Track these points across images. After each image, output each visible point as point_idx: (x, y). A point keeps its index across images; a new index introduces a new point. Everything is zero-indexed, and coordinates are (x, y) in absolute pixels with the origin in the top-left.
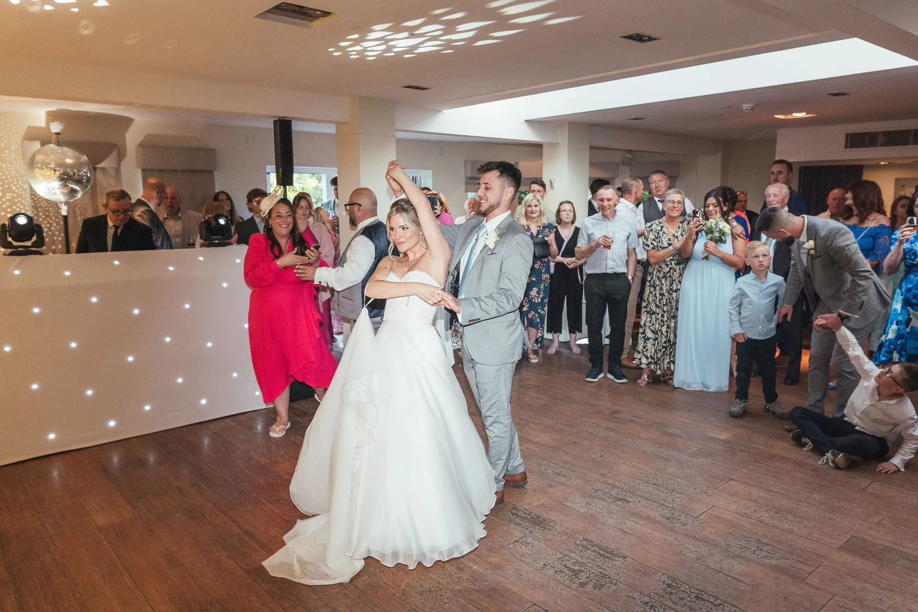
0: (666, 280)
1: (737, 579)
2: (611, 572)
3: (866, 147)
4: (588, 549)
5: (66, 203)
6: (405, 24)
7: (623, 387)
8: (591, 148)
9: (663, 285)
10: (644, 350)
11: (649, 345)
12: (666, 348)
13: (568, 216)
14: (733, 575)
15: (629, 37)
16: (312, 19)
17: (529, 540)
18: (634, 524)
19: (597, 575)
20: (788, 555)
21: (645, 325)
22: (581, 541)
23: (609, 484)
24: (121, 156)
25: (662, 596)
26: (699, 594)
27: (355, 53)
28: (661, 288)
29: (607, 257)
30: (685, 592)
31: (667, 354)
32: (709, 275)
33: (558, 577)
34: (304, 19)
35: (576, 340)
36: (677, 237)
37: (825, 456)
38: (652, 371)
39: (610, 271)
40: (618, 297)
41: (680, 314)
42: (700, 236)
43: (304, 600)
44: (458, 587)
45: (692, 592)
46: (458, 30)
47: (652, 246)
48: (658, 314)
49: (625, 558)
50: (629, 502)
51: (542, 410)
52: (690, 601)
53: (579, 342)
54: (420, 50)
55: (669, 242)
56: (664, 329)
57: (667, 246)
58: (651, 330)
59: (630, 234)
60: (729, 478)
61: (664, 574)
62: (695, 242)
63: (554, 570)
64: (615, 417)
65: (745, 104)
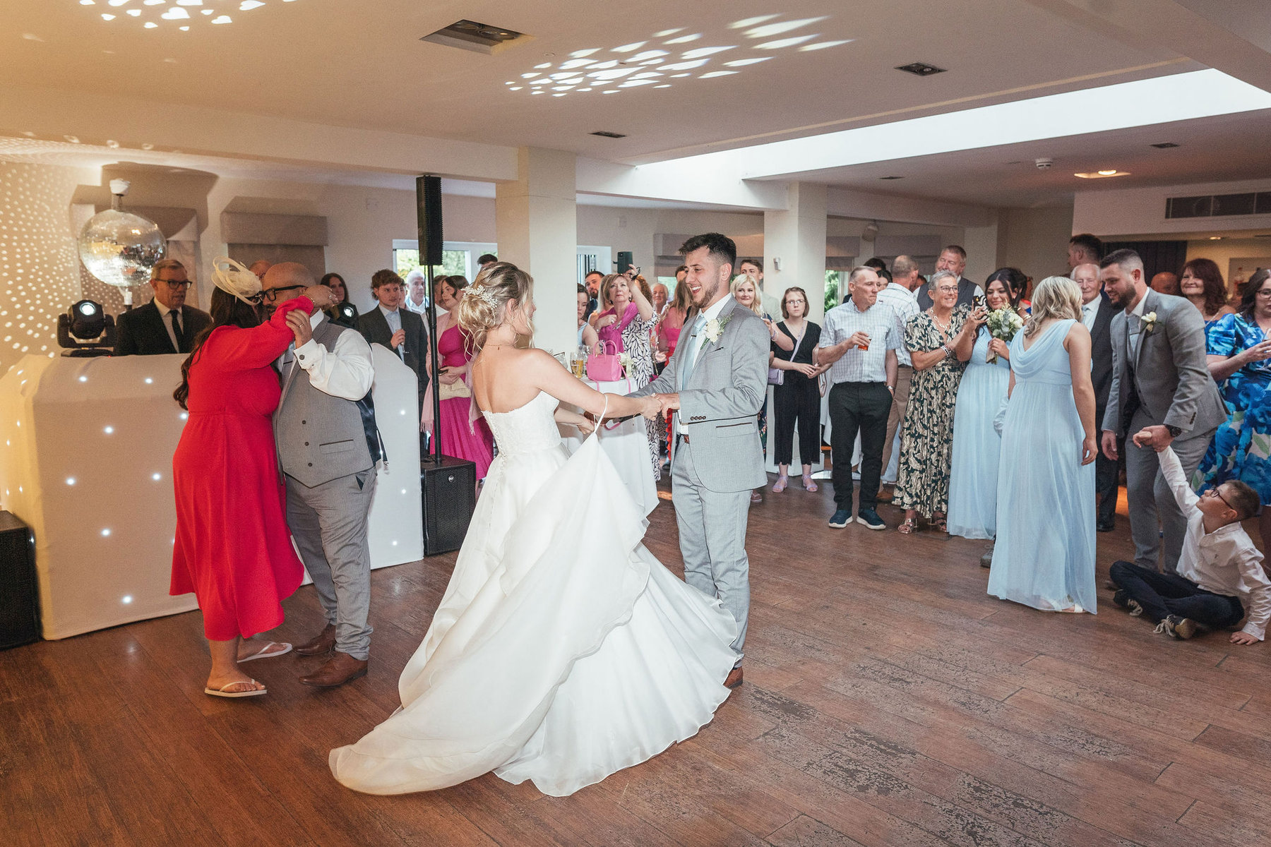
0: (937, 391)
1: (1066, 781)
2: (897, 772)
3: (1192, 215)
4: (863, 743)
5: (130, 289)
6: (616, 50)
7: (881, 535)
8: (829, 217)
9: (933, 398)
10: (907, 486)
11: (914, 479)
12: (935, 482)
13: (797, 309)
14: (1059, 775)
15: (908, 68)
16: (491, 42)
17: (784, 732)
18: (919, 711)
19: (879, 776)
20: (1128, 750)
21: (907, 452)
22: (851, 733)
23: (879, 660)
24: (201, 226)
25: (970, 803)
26: (1017, 799)
27: (540, 88)
28: (930, 402)
29: (862, 361)
30: (1000, 797)
31: (937, 490)
32: (996, 383)
33: (829, 779)
34: (481, 43)
35: (810, 474)
36: (951, 335)
37: (1161, 623)
38: (918, 514)
39: (865, 380)
40: (876, 414)
41: (955, 437)
42: (981, 332)
43: (497, 810)
44: (698, 793)
45: (1007, 797)
46: (684, 58)
47: (919, 346)
48: (926, 438)
49: (913, 753)
50: (908, 683)
51: (777, 565)
52: (1007, 809)
53: (814, 476)
54: (628, 84)
55: (941, 341)
56: (934, 457)
57: (938, 346)
58: (916, 459)
59: (890, 330)
60: (1037, 651)
61: (968, 775)
62: (975, 341)
63: (822, 770)
64: (876, 574)
65: (1039, 157)
